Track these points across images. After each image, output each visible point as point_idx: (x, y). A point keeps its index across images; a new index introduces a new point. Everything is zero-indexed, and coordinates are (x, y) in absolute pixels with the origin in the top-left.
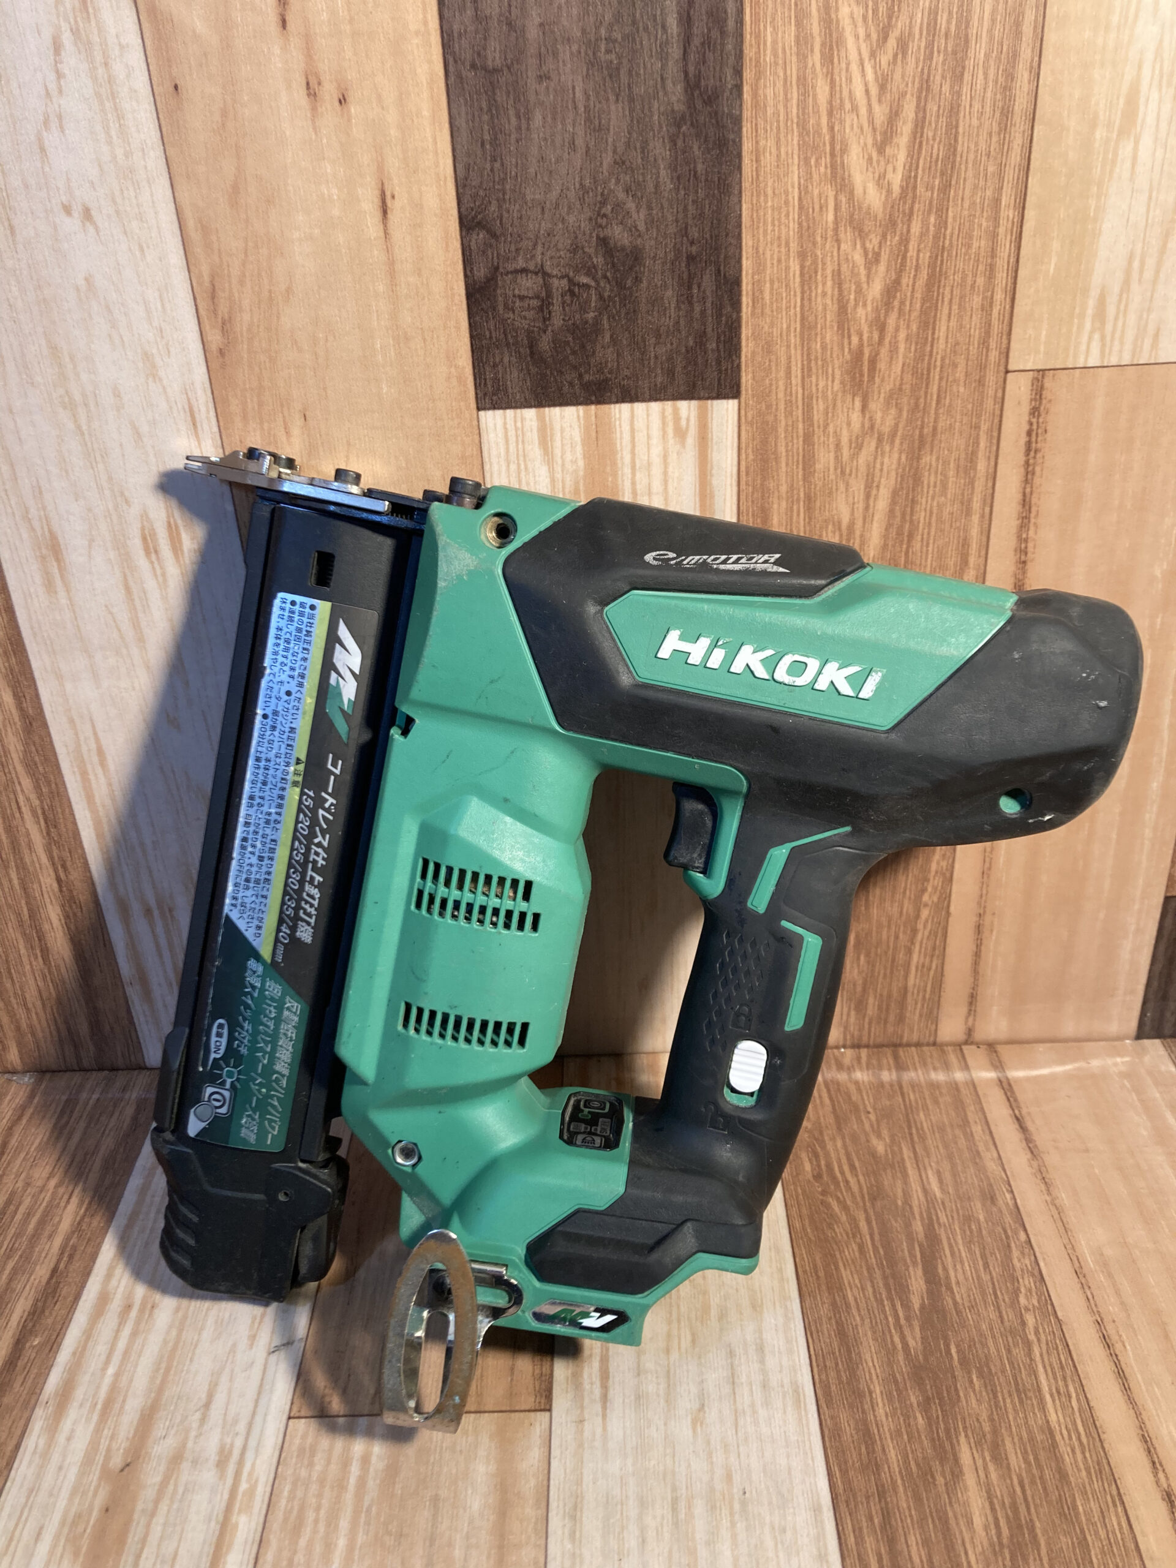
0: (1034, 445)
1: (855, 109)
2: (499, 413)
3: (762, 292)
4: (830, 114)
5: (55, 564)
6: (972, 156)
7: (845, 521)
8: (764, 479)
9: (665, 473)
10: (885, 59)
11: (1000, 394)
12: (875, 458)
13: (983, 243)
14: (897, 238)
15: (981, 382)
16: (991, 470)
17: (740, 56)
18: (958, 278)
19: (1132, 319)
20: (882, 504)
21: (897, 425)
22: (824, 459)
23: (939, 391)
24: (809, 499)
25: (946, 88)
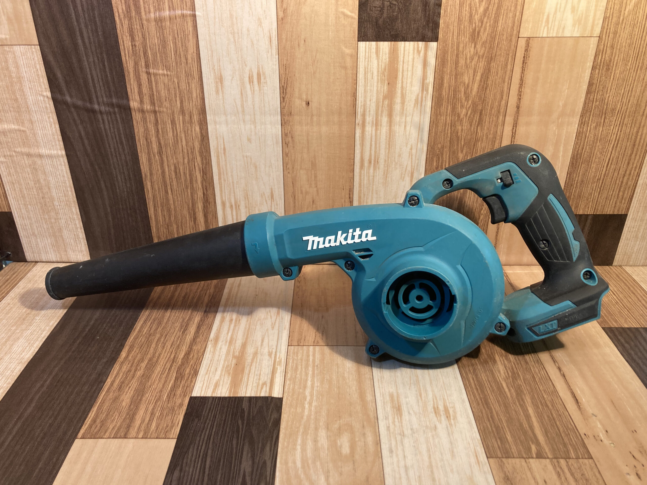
2: (364, 42)
3: (447, 9)
5: (220, 84)
7: (467, 82)
8: (443, 68)
9: (413, 64)
11: (516, 44)
15: (511, 40)
16: (512, 68)
18: (506, 7)
19: (557, 23)
20: (478, 78)
22: (462, 62)
24: (456, 75)
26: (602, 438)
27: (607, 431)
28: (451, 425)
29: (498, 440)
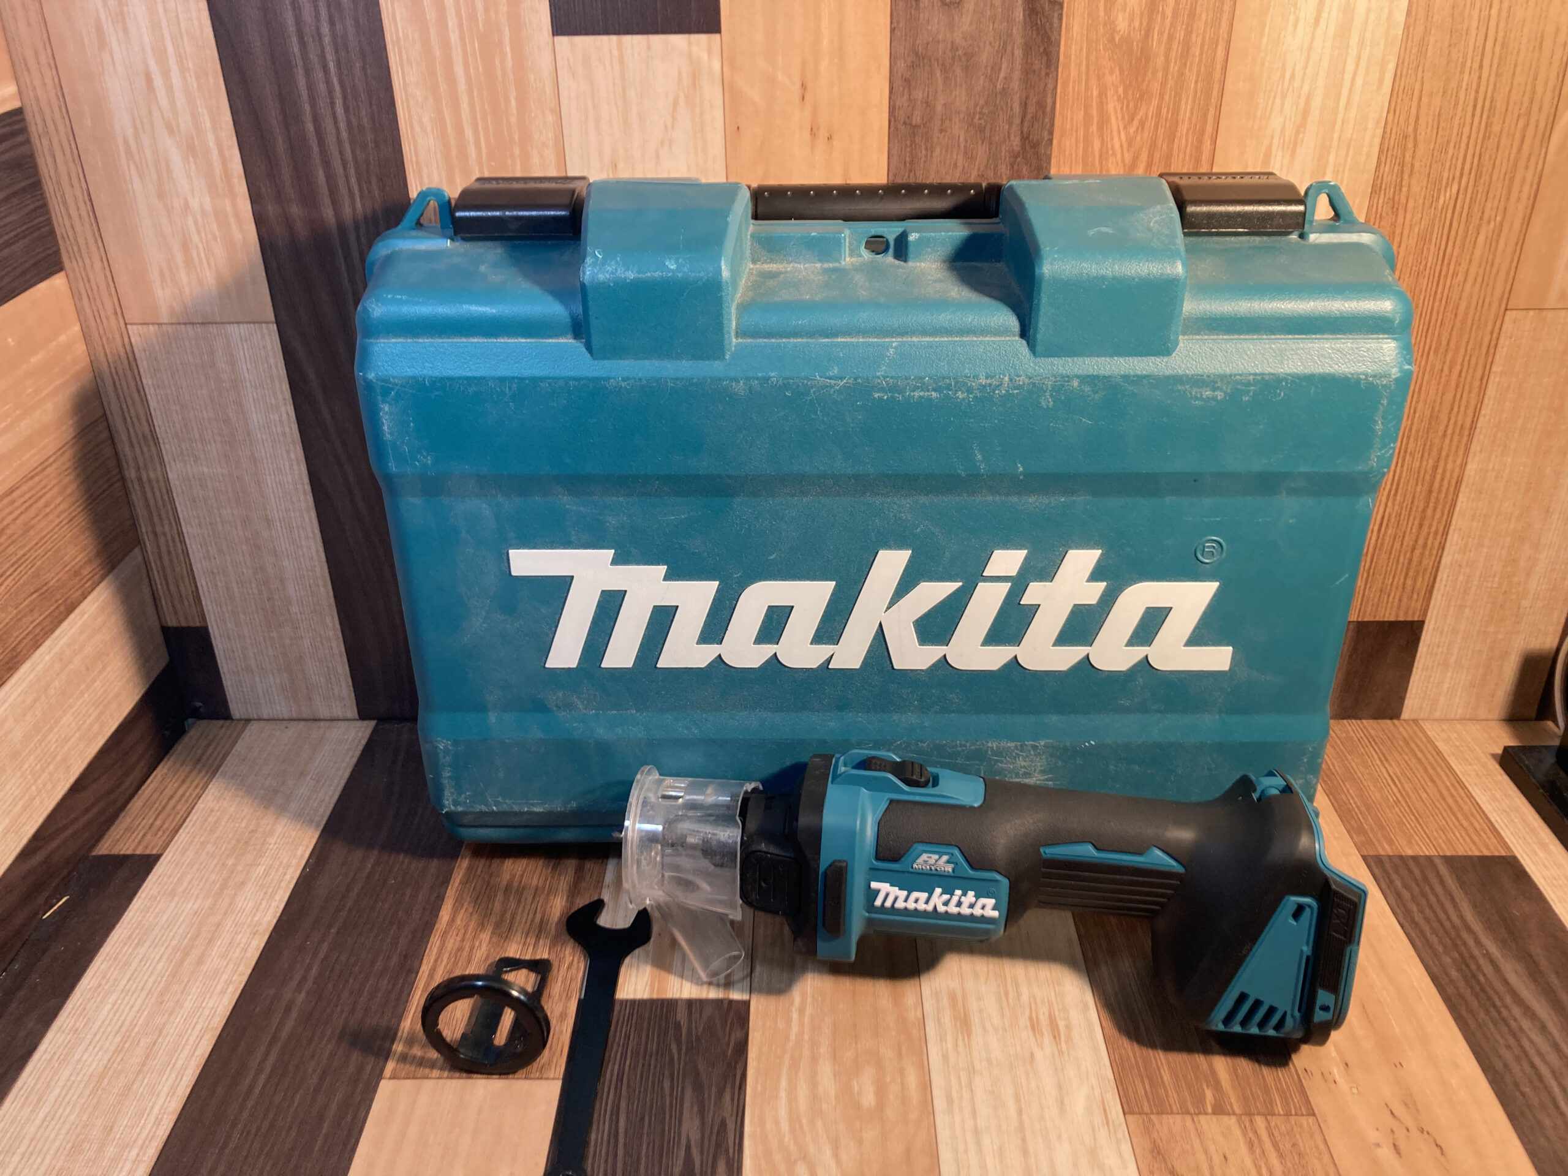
10: (1132, 130)
17: (1052, 125)
26: (1338, 1078)
27: (1347, 1064)
28: (1060, 1052)
29: (1146, 1082)
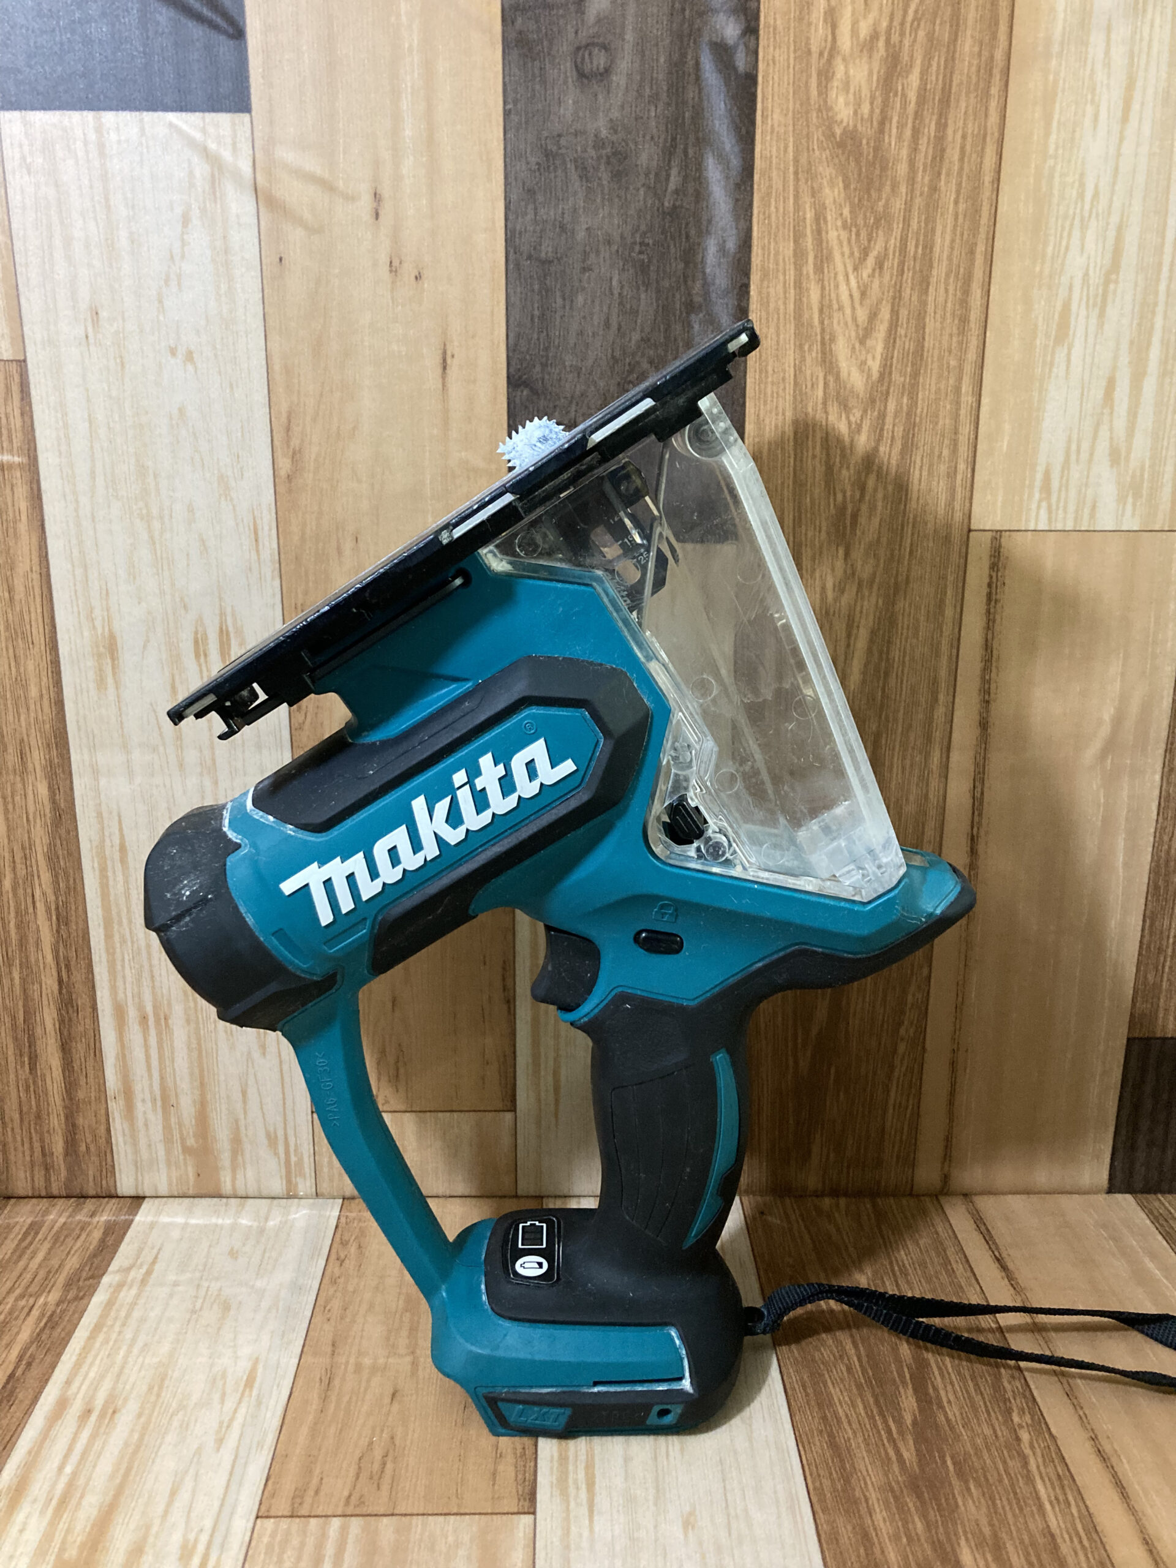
0: (994, 597)
1: (841, 308)
4: (821, 311)
6: (936, 352)
10: (866, 272)
12: (856, 601)
13: (947, 421)
14: (876, 413)
21: (874, 574)
23: (911, 545)
25: (915, 298)
